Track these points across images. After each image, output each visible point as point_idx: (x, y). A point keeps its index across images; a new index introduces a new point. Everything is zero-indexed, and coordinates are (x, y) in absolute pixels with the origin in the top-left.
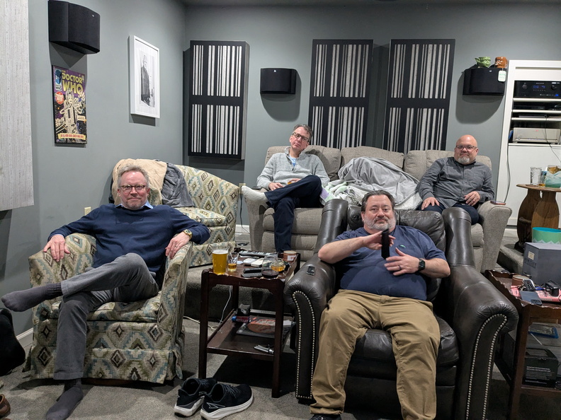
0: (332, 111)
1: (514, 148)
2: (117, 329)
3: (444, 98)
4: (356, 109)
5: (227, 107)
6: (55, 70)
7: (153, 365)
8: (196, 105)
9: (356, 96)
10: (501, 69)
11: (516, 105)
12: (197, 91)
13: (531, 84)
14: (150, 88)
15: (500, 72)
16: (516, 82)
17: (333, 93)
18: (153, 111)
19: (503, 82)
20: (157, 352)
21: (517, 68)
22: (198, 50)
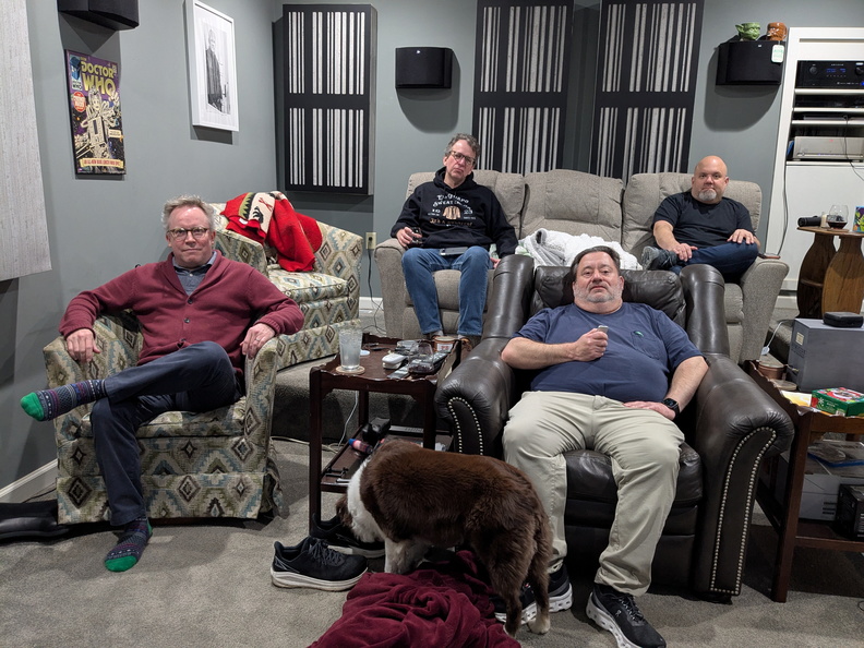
0: (509, 114)
1: (796, 169)
2: (187, 446)
3: (686, 90)
4: (546, 110)
5: (344, 111)
6: (70, 58)
7: (241, 494)
8: (295, 110)
9: (548, 90)
10: (776, 43)
11: (800, 100)
12: (296, 87)
13: (823, 66)
14: (222, 83)
15: (775, 47)
16: (800, 63)
17: (511, 85)
18: (227, 120)
19: (779, 64)
20: (247, 476)
21: (802, 40)
22: (295, 19)
